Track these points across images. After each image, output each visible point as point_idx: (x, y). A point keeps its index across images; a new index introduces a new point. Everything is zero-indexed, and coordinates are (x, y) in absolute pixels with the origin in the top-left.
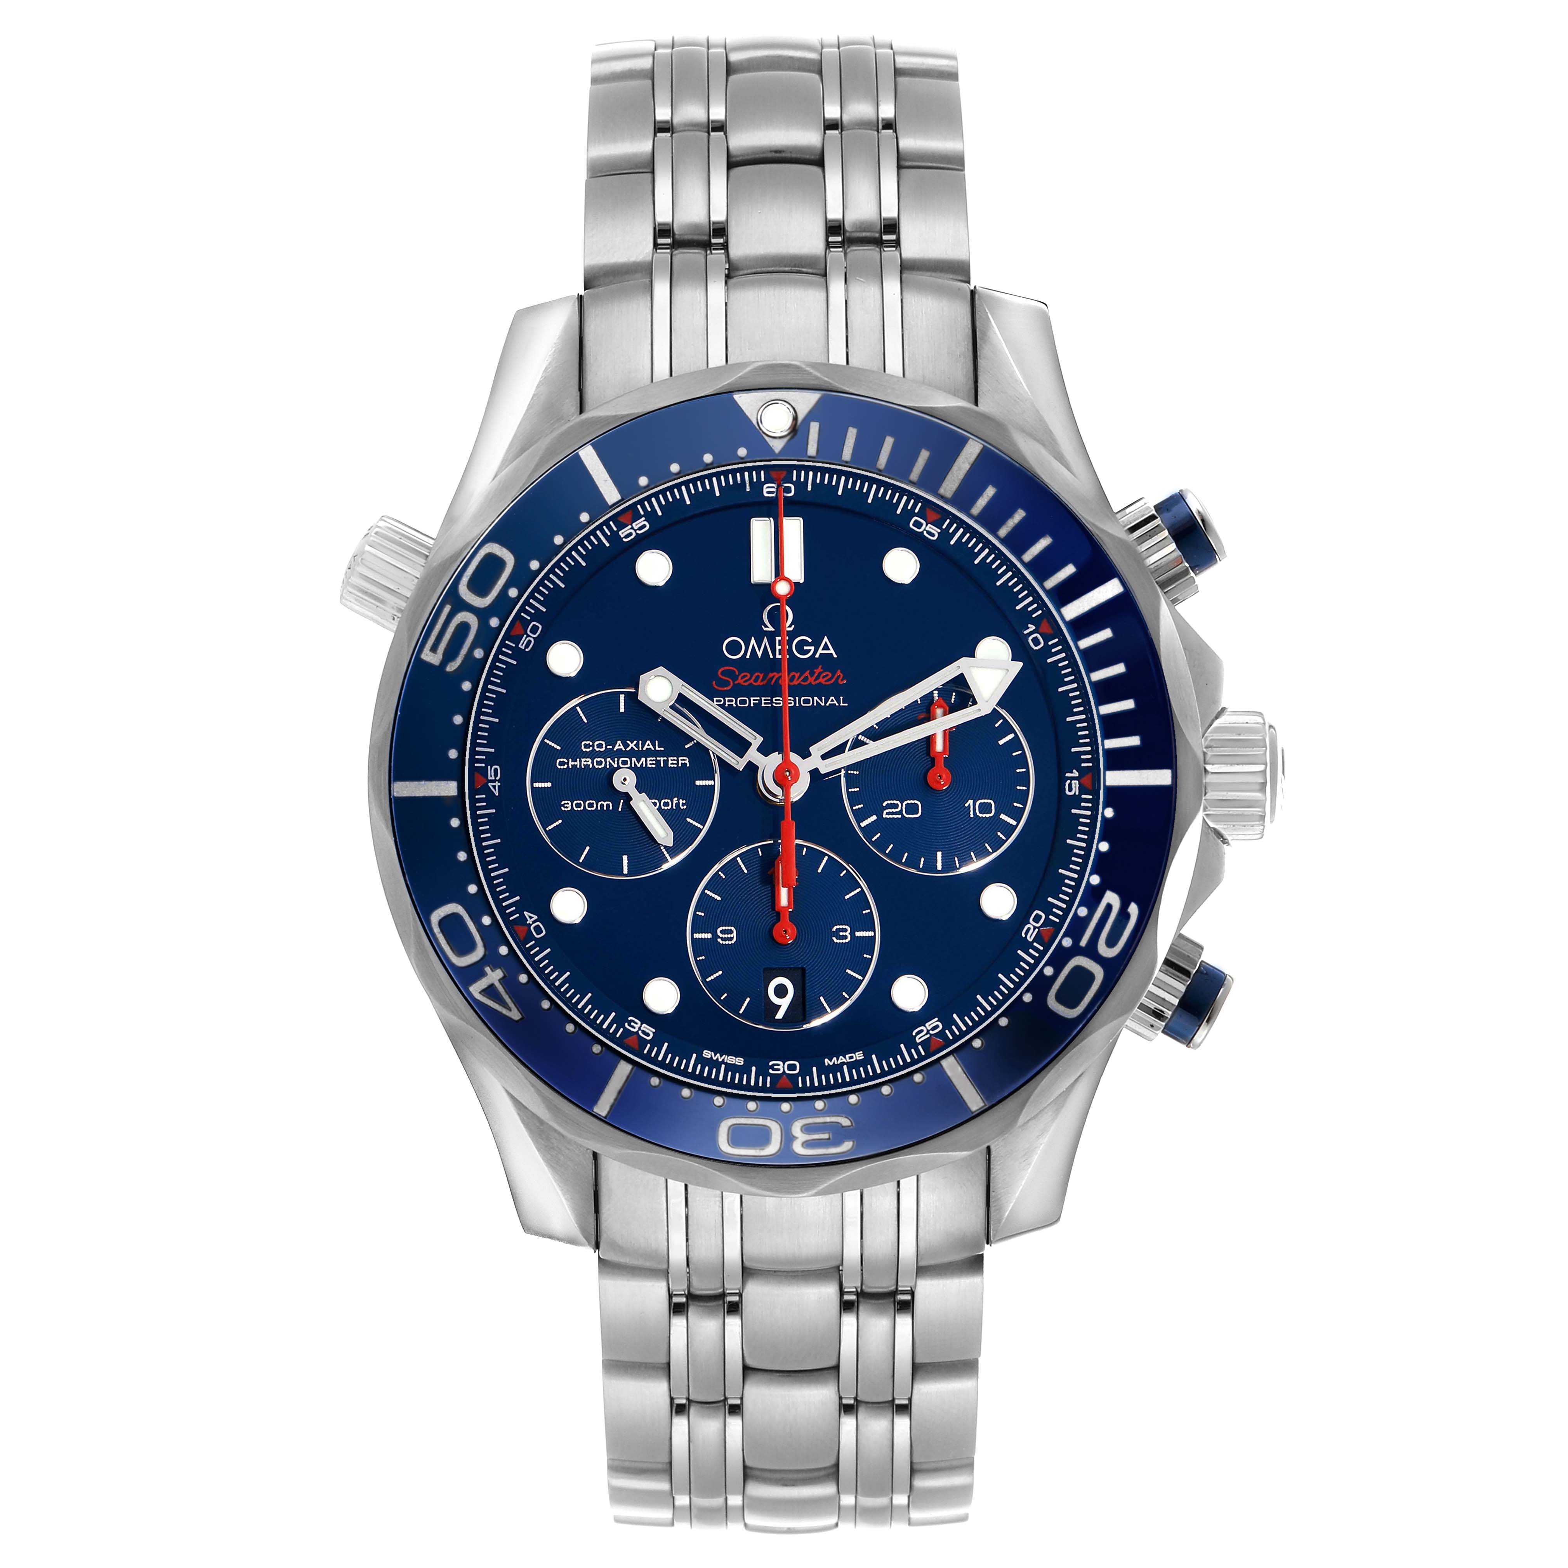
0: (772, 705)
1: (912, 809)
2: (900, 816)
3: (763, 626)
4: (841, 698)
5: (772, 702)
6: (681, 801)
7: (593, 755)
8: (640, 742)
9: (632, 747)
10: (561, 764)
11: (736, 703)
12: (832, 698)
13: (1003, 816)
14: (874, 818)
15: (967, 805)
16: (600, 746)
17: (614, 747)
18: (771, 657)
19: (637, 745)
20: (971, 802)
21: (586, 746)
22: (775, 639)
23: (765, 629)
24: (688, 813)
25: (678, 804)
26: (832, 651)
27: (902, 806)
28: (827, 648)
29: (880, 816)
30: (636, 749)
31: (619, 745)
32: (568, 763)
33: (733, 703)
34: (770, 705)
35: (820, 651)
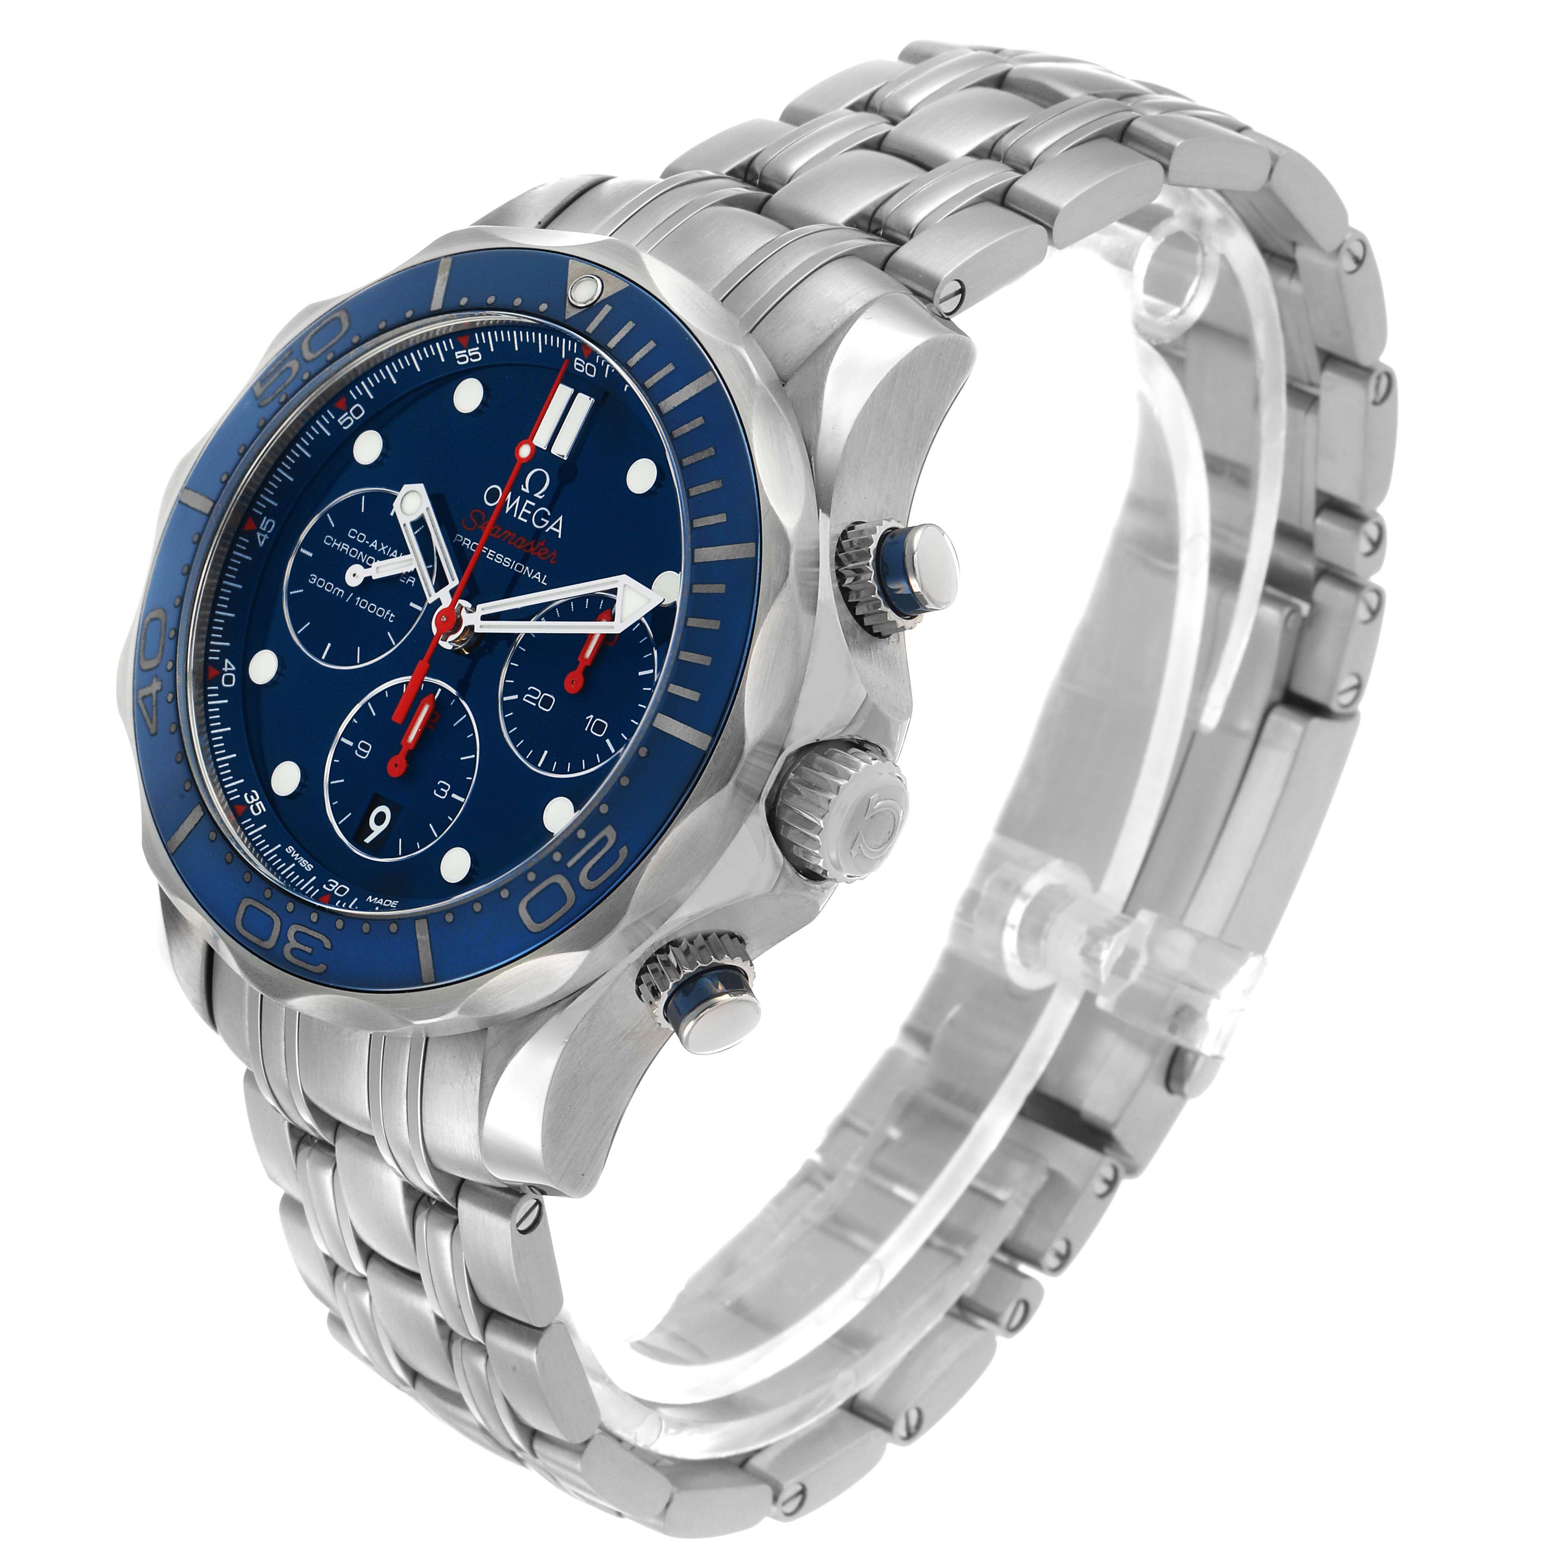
0: (494, 559)
1: (546, 702)
2: (534, 705)
3: (522, 486)
4: (545, 576)
5: (495, 557)
6: (392, 615)
7: (353, 543)
8: (390, 549)
9: (382, 550)
10: (329, 540)
11: (470, 546)
12: (539, 573)
13: (608, 741)
14: (516, 697)
15: (587, 718)
16: (361, 538)
17: (370, 543)
18: (515, 516)
19: (386, 550)
20: (592, 716)
21: (353, 533)
22: (525, 501)
23: (523, 489)
24: (392, 628)
25: (388, 616)
26: (559, 531)
27: (540, 697)
28: (557, 527)
29: (521, 697)
30: (384, 553)
31: (374, 545)
32: (332, 542)
33: (468, 545)
34: (492, 559)
35: (551, 527)
